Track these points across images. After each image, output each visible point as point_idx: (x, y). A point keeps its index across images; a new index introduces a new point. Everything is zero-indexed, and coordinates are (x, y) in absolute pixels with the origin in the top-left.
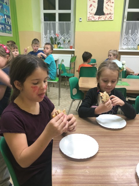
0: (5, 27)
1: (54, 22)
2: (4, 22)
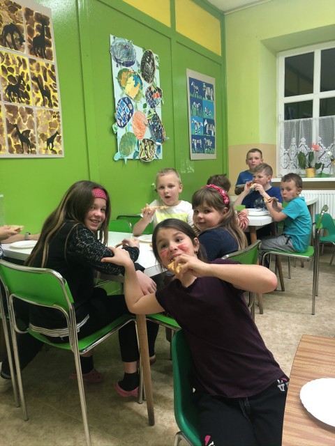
0: (203, 142)
1: (308, 119)
2: (201, 133)
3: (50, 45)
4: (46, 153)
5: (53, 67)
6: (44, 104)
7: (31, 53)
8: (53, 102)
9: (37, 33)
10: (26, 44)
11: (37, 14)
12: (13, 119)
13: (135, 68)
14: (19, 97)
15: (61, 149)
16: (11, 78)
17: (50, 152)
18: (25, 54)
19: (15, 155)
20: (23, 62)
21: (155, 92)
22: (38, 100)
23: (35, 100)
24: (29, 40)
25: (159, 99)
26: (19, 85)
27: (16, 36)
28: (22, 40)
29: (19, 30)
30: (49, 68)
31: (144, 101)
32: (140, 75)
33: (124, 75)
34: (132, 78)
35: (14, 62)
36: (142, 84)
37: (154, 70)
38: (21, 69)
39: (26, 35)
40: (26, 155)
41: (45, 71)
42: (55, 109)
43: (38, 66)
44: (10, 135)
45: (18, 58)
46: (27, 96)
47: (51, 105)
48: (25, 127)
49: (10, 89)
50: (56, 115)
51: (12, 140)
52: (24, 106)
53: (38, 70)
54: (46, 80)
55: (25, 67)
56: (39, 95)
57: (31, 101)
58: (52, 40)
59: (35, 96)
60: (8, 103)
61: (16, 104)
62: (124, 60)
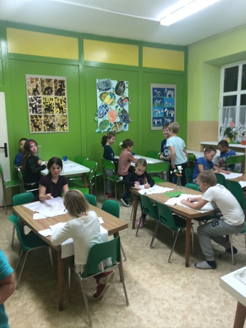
0: (163, 120)
1: (234, 107)
2: (163, 116)
3: (64, 90)
4: (60, 131)
5: (65, 99)
7: (55, 95)
8: (64, 111)
9: (58, 87)
11: (59, 80)
12: (46, 119)
13: (112, 91)
14: (49, 111)
15: (67, 128)
16: (46, 105)
17: (62, 130)
18: (53, 96)
19: (47, 132)
21: (124, 99)
22: (57, 111)
24: (55, 91)
25: (127, 103)
26: (49, 107)
27: (50, 90)
29: (51, 88)
30: (64, 99)
31: (116, 104)
32: (115, 93)
33: (104, 95)
34: (109, 95)
35: (48, 100)
36: (115, 97)
37: (125, 89)
38: (51, 102)
39: (54, 89)
40: (51, 132)
41: (61, 100)
42: (65, 114)
43: (59, 99)
44: (45, 125)
45: (50, 98)
46: (53, 111)
47: (63, 113)
48: (51, 122)
49: (46, 109)
50: (66, 116)
51: (46, 127)
52: (51, 114)
54: (61, 103)
55: (53, 100)
58: (66, 89)
60: (45, 114)
61: (48, 114)
62: (105, 88)
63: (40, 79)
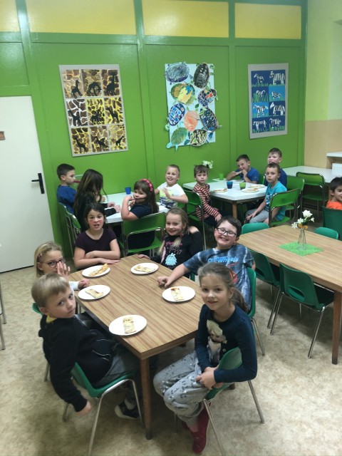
0: (268, 122)
2: (267, 115)
3: (117, 86)
4: (116, 149)
5: (120, 99)
6: (113, 122)
7: (105, 95)
8: (119, 119)
9: (109, 82)
10: (102, 91)
11: (110, 71)
12: (94, 134)
13: (189, 81)
14: (98, 121)
15: (126, 145)
16: (93, 112)
17: (118, 149)
18: (102, 97)
20: (100, 102)
21: (208, 93)
22: (110, 120)
23: (108, 120)
24: (104, 88)
25: (213, 98)
26: (98, 115)
27: (96, 88)
28: (100, 89)
29: (98, 84)
30: (117, 100)
31: (196, 102)
32: (193, 85)
33: (177, 88)
34: (185, 88)
35: (95, 103)
36: (194, 91)
37: (208, 76)
38: (99, 106)
39: (102, 86)
40: (103, 152)
41: (114, 102)
42: (121, 123)
43: (110, 100)
44: (93, 143)
45: (98, 100)
46: (103, 119)
47: (118, 122)
48: (102, 137)
49: (93, 118)
50: (122, 127)
51: (94, 145)
52: (101, 125)
53: (110, 103)
54: (115, 107)
55: (102, 104)
56: (111, 117)
57: (105, 122)
58: (119, 83)
59: (108, 118)
60: (92, 126)
61: (96, 125)
62: (178, 77)
63: (80, 72)
